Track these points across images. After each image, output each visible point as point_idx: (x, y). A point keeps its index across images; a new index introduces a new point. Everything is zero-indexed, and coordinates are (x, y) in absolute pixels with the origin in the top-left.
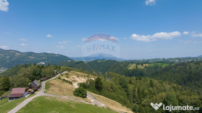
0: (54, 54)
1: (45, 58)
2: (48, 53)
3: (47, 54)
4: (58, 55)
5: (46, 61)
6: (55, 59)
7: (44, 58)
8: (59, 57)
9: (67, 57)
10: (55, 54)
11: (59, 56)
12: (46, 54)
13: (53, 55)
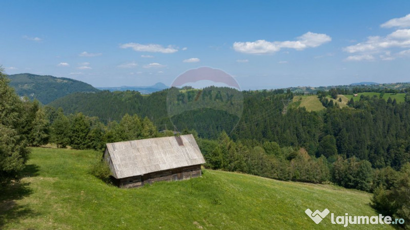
0: (51, 76)
1: (29, 87)
2: (38, 76)
3: (35, 77)
4: (64, 79)
5: (32, 95)
6: (56, 90)
7: (26, 87)
8: (66, 83)
9: (86, 84)
10: (56, 78)
11: (65, 81)
12: (30, 76)
13: (51, 81)
